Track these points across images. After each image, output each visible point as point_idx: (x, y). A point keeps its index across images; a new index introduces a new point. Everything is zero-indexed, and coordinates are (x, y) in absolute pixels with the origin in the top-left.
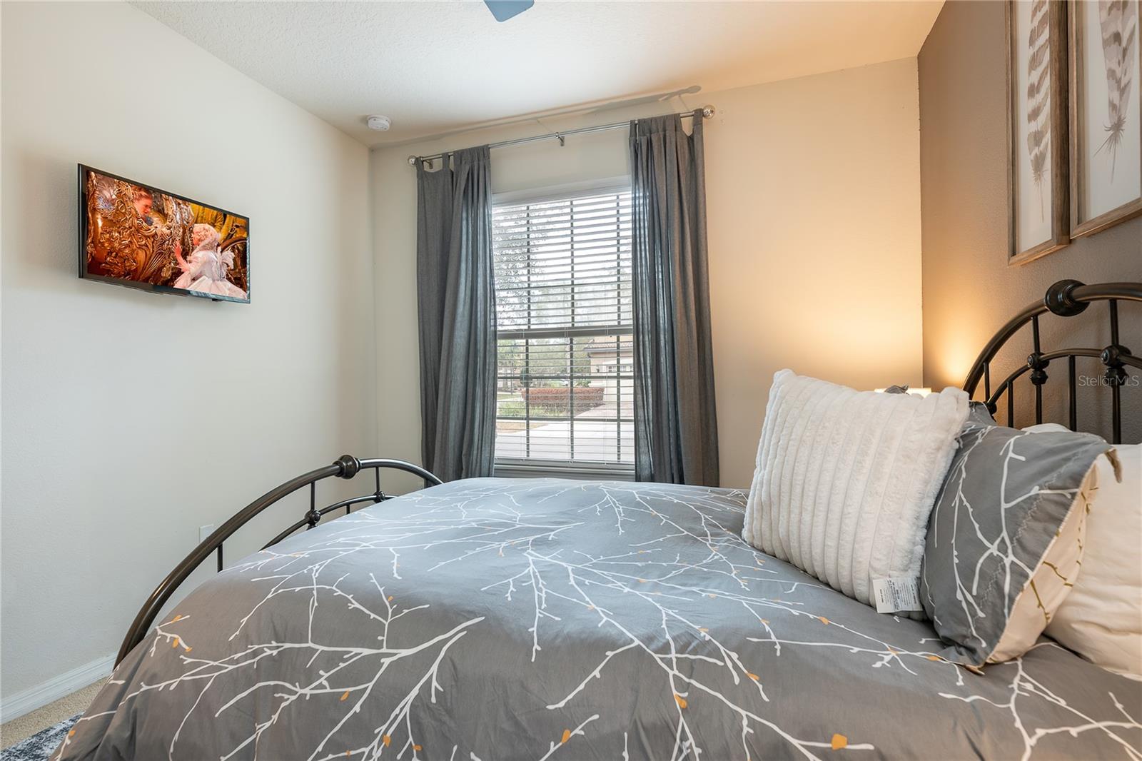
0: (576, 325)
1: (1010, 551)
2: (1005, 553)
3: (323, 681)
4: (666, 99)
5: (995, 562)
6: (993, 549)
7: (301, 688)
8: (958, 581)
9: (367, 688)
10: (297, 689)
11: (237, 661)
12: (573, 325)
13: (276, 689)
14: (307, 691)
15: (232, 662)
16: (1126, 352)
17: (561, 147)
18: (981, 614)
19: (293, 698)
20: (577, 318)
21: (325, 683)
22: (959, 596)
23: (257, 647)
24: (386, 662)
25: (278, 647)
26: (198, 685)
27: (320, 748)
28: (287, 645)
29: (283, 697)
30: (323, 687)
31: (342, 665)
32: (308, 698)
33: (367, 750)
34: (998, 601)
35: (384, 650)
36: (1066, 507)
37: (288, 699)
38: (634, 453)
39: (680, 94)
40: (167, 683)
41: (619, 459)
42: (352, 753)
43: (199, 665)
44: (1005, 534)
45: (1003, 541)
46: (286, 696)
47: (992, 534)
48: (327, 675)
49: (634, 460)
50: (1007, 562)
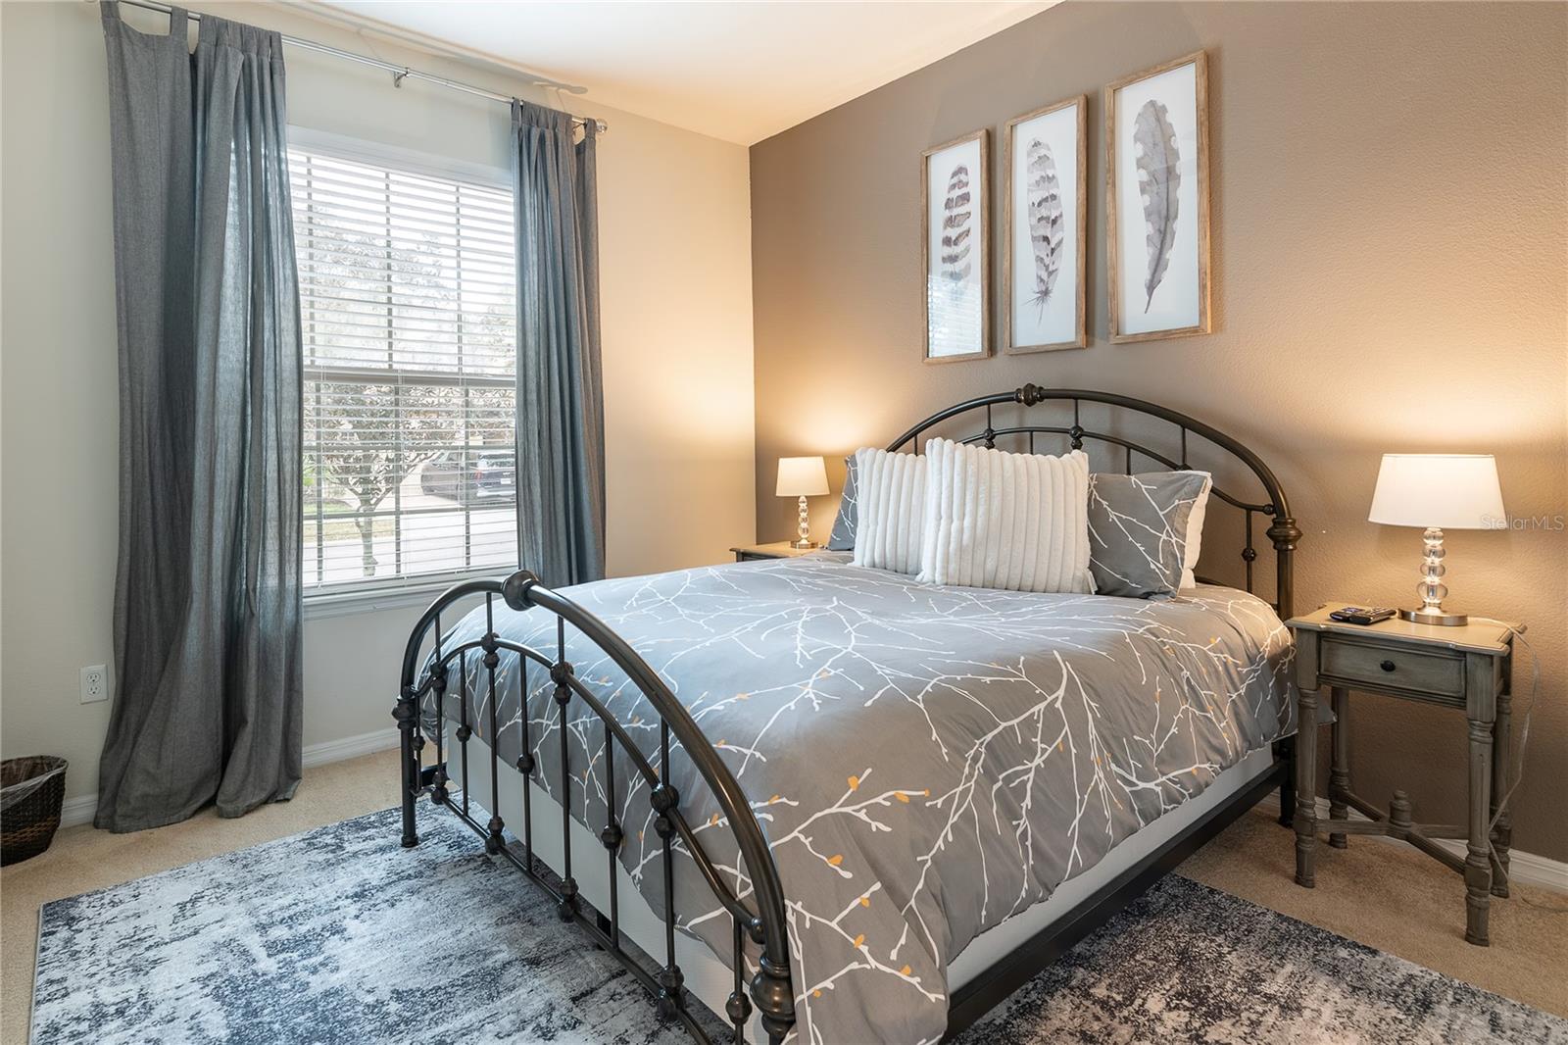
0: (395, 366)
1: (1173, 536)
2: (1171, 537)
3: (1040, 746)
4: (542, 86)
5: (1167, 543)
6: (1164, 537)
7: (1031, 762)
8: (1149, 559)
9: (1066, 732)
10: (1030, 765)
11: (971, 775)
12: (390, 366)
13: (1008, 780)
14: (1038, 761)
15: (968, 779)
16: (1081, 429)
17: (395, 89)
18: (1168, 572)
19: (1032, 775)
20: (396, 357)
21: (1044, 746)
22: (1153, 566)
23: (972, 752)
24: (1058, 705)
25: (982, 743)
26: (967, 817)
27: (1078, 797)
28: (989, 737)
29: (1023, 780)
30: (1044, 751)
31: (1040, 725)
32: (1043, 766)
33: (1096, 776)
34: (1174, 563)
35: (1050, 699)
36: (1190, 508)
37: (1028, 778)
38: (516, 549)
39: (559, 88)
40: (943, 834)
41: (468, 564)
42: (1092, 784)
43: (951, 799)
44: (1168, 527)
45: (1168, 531)
46: (1025, 778)
47: (1161, 528)
48: (1038, 740)
49: (517, 560)
50: (1173, 541)
